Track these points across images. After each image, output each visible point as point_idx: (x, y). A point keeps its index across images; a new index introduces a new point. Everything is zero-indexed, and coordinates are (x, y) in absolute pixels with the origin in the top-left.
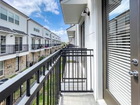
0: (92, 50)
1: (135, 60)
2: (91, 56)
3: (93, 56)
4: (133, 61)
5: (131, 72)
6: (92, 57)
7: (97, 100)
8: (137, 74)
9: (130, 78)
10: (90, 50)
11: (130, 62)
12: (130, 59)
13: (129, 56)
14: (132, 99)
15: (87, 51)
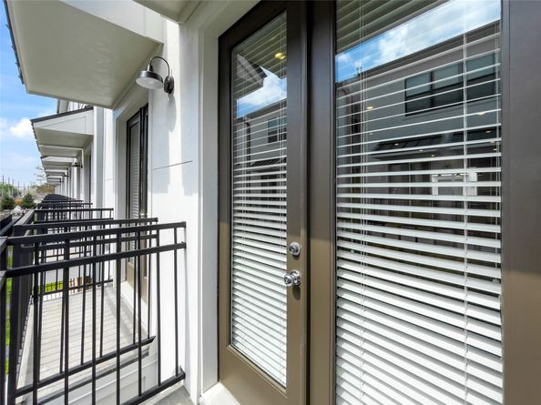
0: (183, 225)
1: (295, 244)
2: (175, 247)
3: (183, 246)
4: (291, 249)
5: (289, 277)
6: (180, 252)
7: (199, 396)
8: (299, 278)
9: (285, 292)
10: (175, 226)
11: (285, 251)
12: (284, 243)
13: (285, 235)
14: (288, 345)
15: (162, 232)
